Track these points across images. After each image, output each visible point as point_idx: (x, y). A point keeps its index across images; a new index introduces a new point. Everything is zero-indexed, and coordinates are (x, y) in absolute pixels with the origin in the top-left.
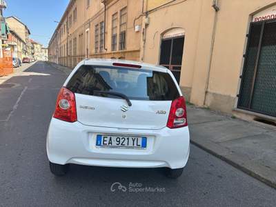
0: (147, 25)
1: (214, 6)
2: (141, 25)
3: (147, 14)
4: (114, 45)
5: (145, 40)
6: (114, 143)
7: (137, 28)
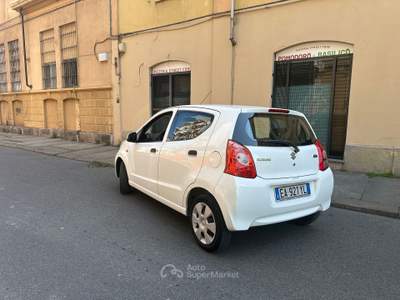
0: (121, 54)
1: (232, 39)
2: (109, 53)
3: (120, 37)
4: (48, 80)
5: (120, 75)
6: (289, 194)
7: (102, 57)
